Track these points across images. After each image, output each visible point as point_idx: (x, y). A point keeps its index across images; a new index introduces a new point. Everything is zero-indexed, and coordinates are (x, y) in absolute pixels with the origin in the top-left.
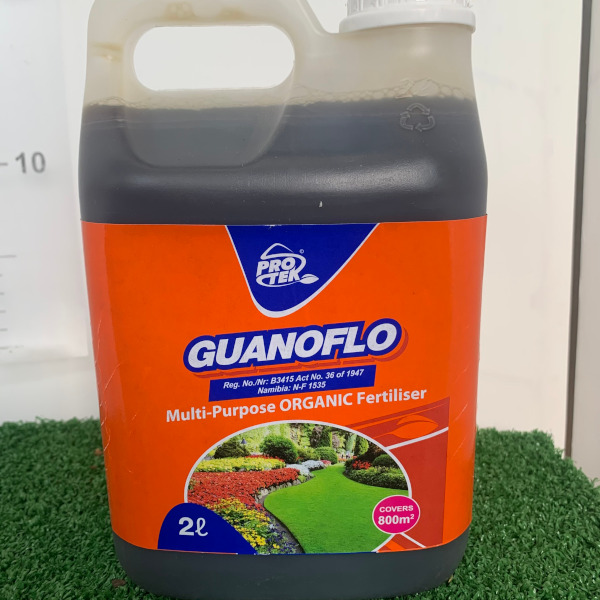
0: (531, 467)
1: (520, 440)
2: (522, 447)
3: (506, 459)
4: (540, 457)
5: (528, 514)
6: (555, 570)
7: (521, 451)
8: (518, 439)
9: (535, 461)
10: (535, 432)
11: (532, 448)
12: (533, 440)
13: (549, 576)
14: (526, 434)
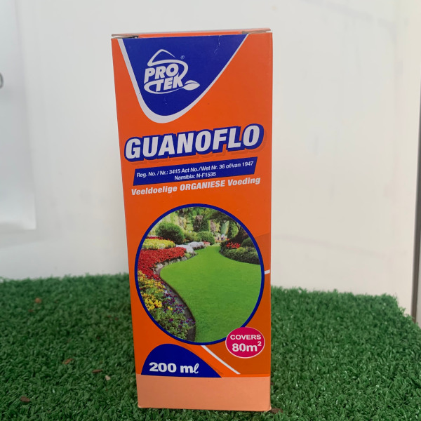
0: (376, 321)
1: (371, 301)
2: (371, 306)
3: (358, 315)
4: (385, 314)
5: (369, 358)
6: (385, 405)
7: (370, 309)
8: (369, 300)
9: (381, 317)
10: (384, 295)
11: (379, 307)
12: (381, 301)
13: (379, 411)
14: (376, 297)
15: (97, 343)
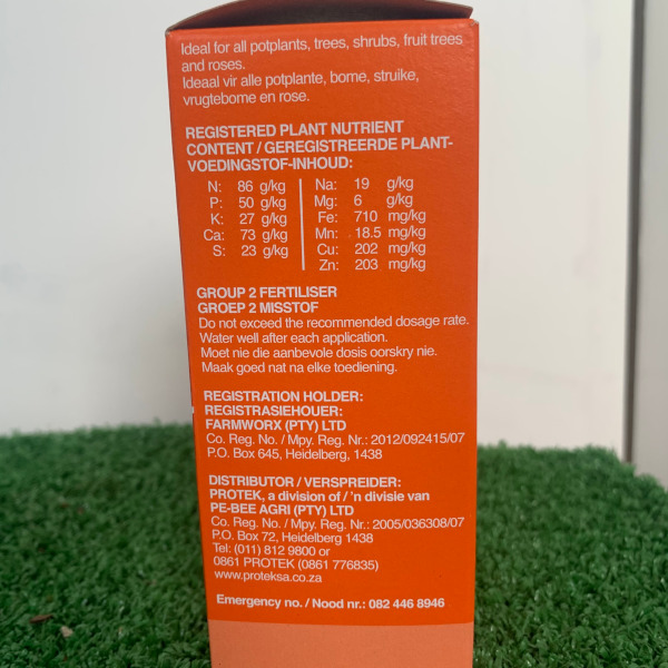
15: (40, 560)
